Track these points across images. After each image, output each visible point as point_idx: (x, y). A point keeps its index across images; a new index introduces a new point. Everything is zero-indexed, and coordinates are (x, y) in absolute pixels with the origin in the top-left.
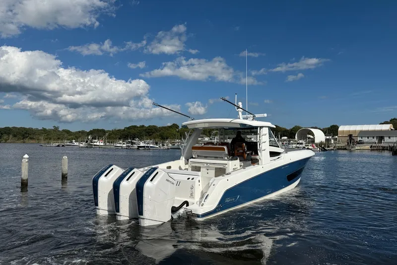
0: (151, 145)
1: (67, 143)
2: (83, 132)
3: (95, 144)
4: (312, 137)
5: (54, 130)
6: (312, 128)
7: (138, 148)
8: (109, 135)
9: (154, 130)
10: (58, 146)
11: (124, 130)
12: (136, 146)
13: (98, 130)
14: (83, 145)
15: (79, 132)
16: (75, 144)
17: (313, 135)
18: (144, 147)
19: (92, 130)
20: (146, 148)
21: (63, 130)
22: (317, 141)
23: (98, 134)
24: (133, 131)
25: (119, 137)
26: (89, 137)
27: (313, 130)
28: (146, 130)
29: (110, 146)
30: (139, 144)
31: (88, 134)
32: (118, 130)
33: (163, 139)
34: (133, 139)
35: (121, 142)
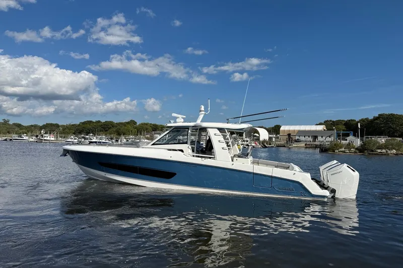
0: (103, 141)
1: (15, 136)
2: (35, 126)
3: (45, 138)
4: (257, 135)
5: (3, 124)
6: (258, 127)
7: (89, 144)
8: (64, 130)
9: (110, 126)
10: (6, 140)
11: (79, 124)
12: (87, 142)
13: (52, 125)
14: (33, 139)
15: (32, 126)
16: (25, 138)
17: (258, 133)
18: (96, 142)
19: (45, 124)
20: (98, 144)
21: (14, 124)
22: (261, 139)
23: (51, 128)
24: (88, 126)
25: (74, 132)
26: (42, 132)
27: (258, 129)
28: (101, 125)
29: (61, 141)
30: (91, 139)
31: (41, 128)
32: (73, 125)
33: (119, 134)
34: (87, 134)
35: (72, 137)
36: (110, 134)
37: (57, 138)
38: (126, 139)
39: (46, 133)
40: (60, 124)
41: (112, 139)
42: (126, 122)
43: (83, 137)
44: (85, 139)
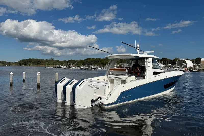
0: (98, 68)
1: (57, 66)
2: (65, 61)
3: (71, 67)
5: (51, 60)
6: (186, 59)
7: (91, 70)
8: (77, 63)
9: (99, 61)
10: (54, 68)
11: (84, 60)
12: (90, 68)
13: (72, 60)
14: (65, 67)
15: (63, 61)
16: (61, 67)
17: (186, 63)
18: (94, 69)
19: (69, 60)
21: (56, 60)
23: (72, 62)
24: (89, 61)
25: (82, 64)
26: (68, 64)
28: (95, 60)
31: (67, 62)
33: (104, 65)
34: (89, 64)
35: (83, 66)
36: (99, 64)
37: (76, 67)
39: (70, 65)
40: (76, 60)
41: (100, 67)
43: (88, 66)
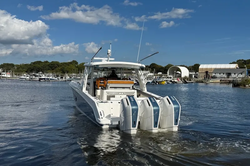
0: (51, 78)
3: (3, 76)
4: (179, 73)
6: (180, 66)
7: (39, 80)
8: (18, 69)
9: (56, 66)
11: (31, 64)
12: (37, 78)
13: (8, 64)
17: (180, 71)
19: (3, 64)
20: (46, 80)
22: (183, 76)
23: (7, 67)
25: (26, 70)
27: (180, 67)
28: (49, 65)
29: (16, 78)
30: (41, 77)
32: (25, 65)
33: (64, 72)
34: (38, 72)
35: (25, 74)
36: (57, 72)
37: (13, 75)
38: (69, 76)
39: (3, 72)
40: (15, 64)
41: (57, 76)
42: (69, 62)
43: (34, 75)
44: (36, 76)
